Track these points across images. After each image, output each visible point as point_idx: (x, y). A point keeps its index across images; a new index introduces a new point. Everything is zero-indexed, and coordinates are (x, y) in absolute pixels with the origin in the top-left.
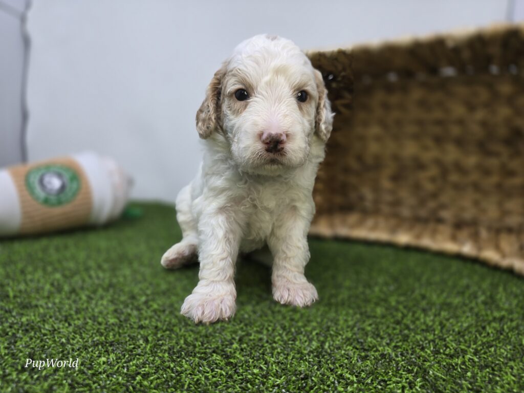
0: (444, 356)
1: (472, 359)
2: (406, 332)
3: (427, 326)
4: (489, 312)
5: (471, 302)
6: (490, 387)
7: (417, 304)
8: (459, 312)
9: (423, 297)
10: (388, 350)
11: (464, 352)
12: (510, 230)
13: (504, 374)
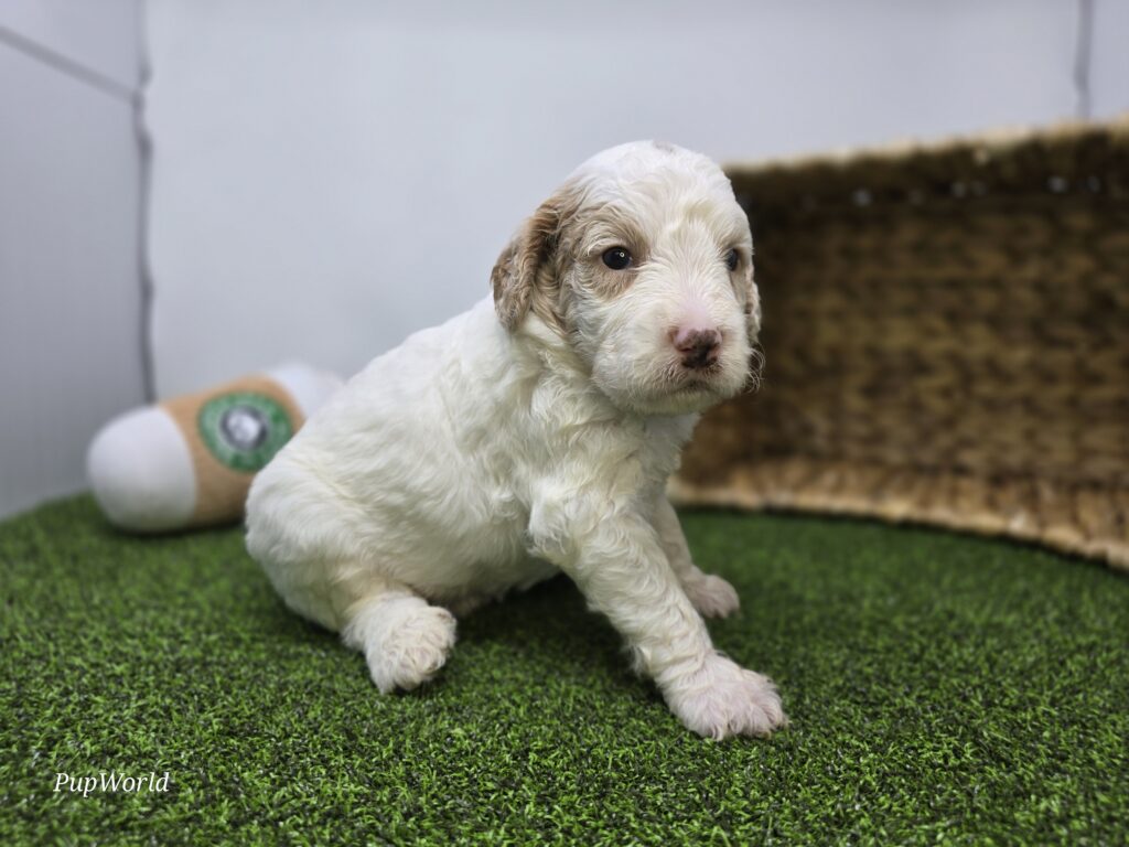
0: (1001, 710)
1: (1049, 713)
2: (933, 674)
3: (965, 662)
4: (1069, 637)
5: (1035, 621)
6: (1081, 751)
7: (941, 628)
8: (1017, 639)
9: (951, 615)
10: (910, 703)
11: (1034, 702)
12: (1096, 486)
13: (1103, 733)
